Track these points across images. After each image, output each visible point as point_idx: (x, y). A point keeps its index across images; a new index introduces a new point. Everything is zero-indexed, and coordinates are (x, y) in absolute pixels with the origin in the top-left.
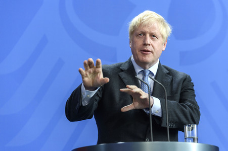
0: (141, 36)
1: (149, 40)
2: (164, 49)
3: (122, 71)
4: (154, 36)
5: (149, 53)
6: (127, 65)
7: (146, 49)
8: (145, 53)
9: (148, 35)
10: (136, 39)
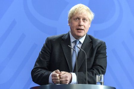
0: (77, 20)
1: (82, 23)
7: (80, 28)
10: (74, 22)
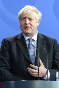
0: (24, 20)
1: (28, 21)
2: (39, 25)
3: (18, 40)
4: (31, 19)
5: (28, 28)
6: (21, 36)
7: (27, 26)
8: (26, 28)
9: (27, 19)
10: (21, 21)
